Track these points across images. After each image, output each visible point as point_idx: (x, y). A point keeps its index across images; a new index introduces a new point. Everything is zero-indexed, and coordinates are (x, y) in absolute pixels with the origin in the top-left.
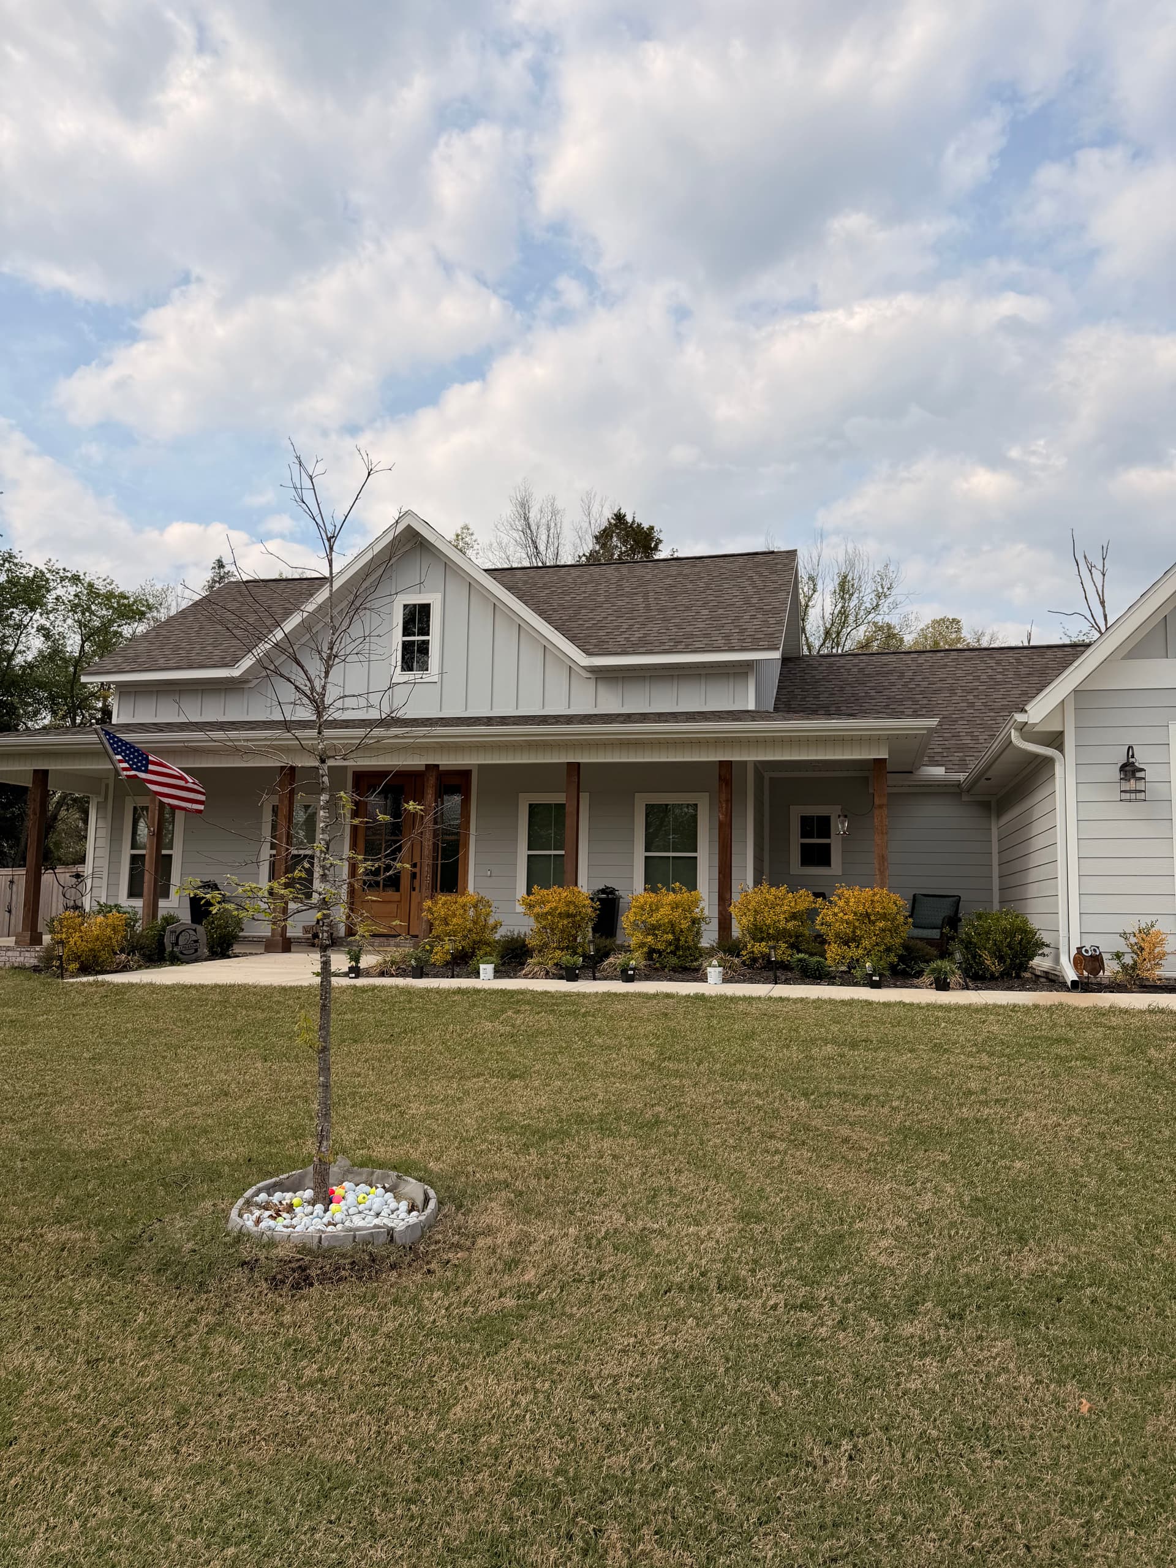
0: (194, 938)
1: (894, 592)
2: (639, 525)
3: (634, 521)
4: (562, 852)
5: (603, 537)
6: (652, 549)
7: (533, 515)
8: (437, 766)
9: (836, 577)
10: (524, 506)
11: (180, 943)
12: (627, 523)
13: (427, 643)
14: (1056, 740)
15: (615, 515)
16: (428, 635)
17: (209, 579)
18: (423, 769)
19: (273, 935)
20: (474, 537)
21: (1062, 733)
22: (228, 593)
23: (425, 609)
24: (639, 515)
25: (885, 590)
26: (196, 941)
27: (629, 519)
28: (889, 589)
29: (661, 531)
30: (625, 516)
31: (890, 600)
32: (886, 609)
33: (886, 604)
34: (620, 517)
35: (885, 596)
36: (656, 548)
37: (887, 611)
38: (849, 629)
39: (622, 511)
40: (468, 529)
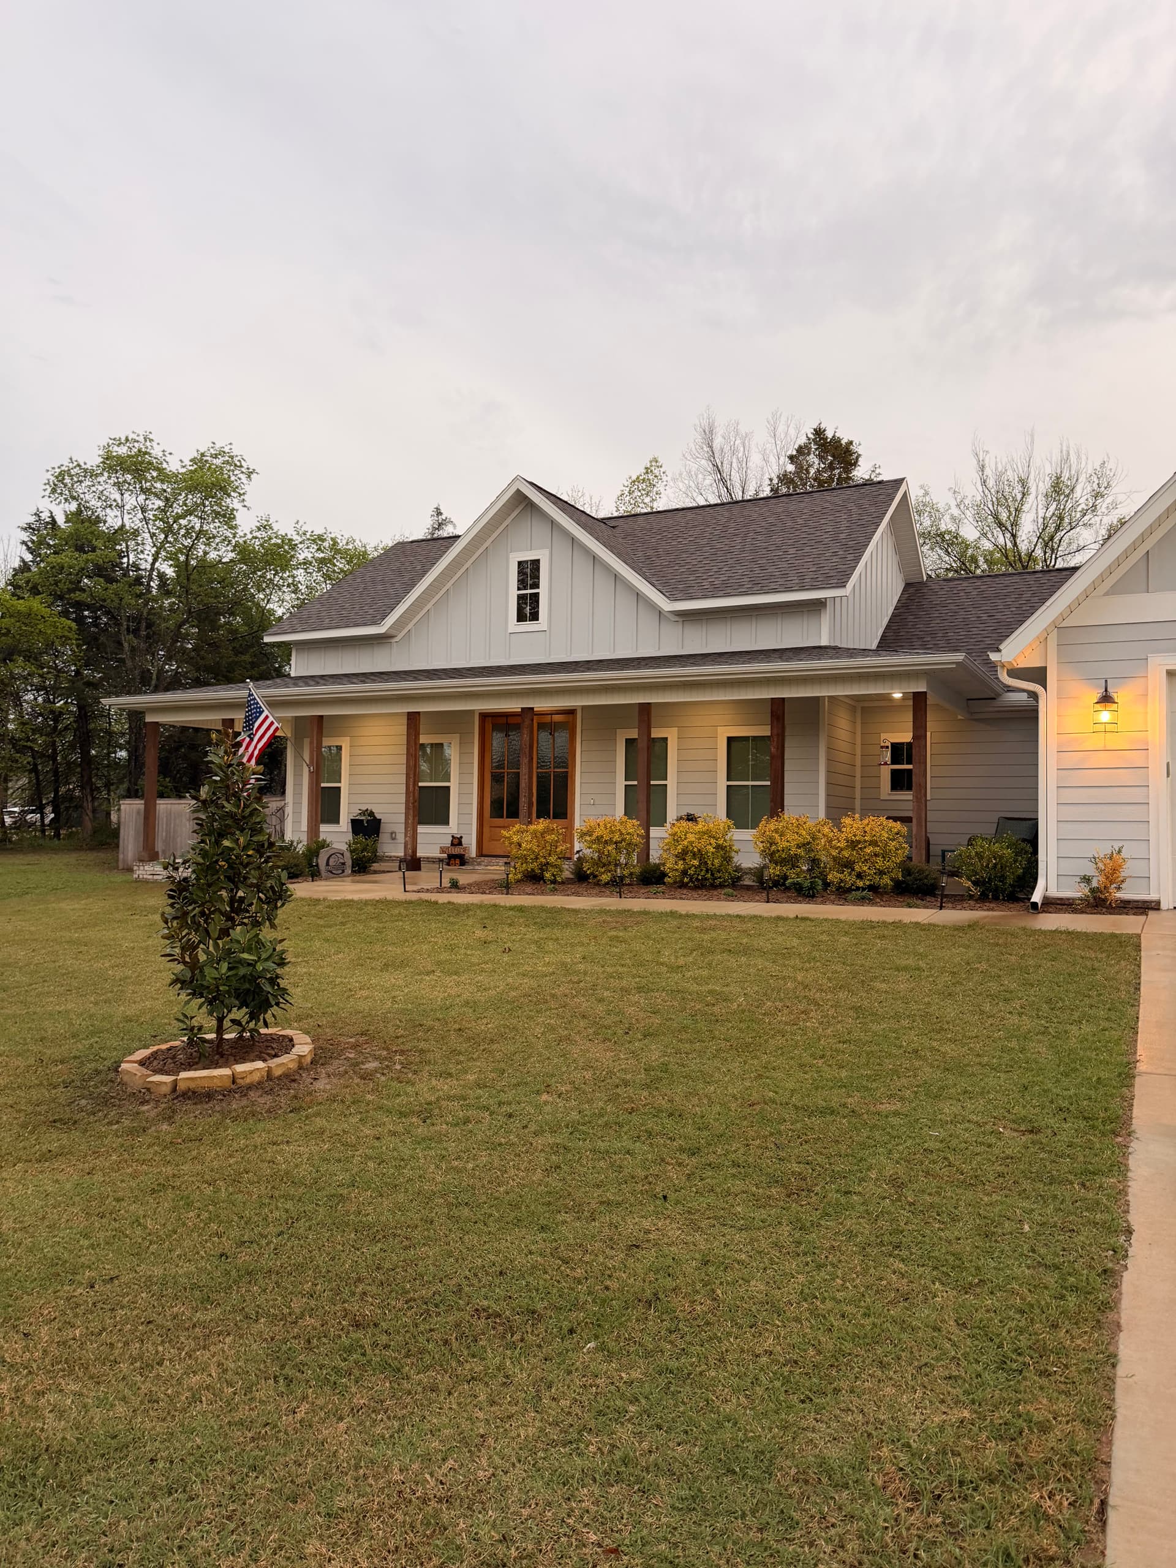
0: (342, 861)
1: (1114, 490)
2: (839, 440)
3: (834, 436)
4: (635, 783)
5: (799, 456)
6: (852, 465)
7: (718, 442)
8: (532, 708)
9: (1048, 479)
10: (708, 435)
11: (330, 864)
12: (827, 438)
13: (537, 595)
14: (1039, 675)
15: (815, 430)
16: (538, 588)
17: (429, 526)
18: (520, 710)
19: (405, 855)
20: (662, 470)
21: (1045, 668)
22: (394, 554)
23: (536, 563)
24: (839, 429)
25: (1103, 489)
26: (344, 864)
27: (829, 434)
28: (1106, 488)
29: (860, 444)
30: (825, 430)
31: (1109, 500)
32: (1104, 510)
33: (1105, 505)
34: (819, 432)
35: (1102, 496)
36: (855, 464)
37: (1106, 512)
38: (1063, 532)
39: (823, 426)
40: (657, 462)
